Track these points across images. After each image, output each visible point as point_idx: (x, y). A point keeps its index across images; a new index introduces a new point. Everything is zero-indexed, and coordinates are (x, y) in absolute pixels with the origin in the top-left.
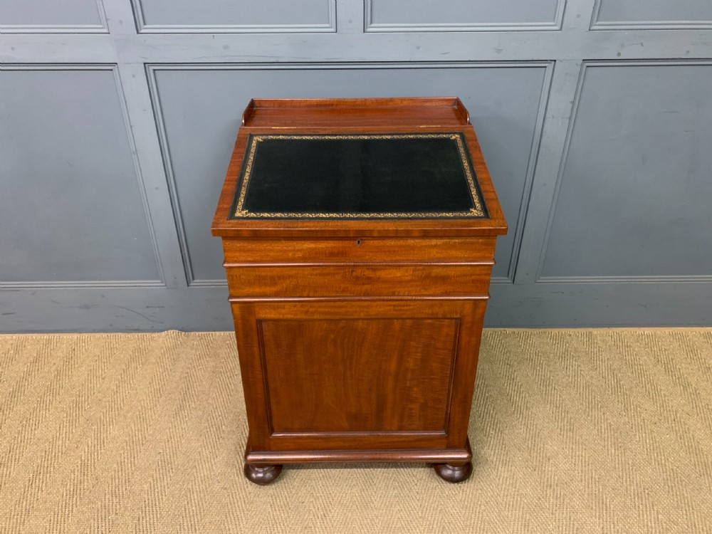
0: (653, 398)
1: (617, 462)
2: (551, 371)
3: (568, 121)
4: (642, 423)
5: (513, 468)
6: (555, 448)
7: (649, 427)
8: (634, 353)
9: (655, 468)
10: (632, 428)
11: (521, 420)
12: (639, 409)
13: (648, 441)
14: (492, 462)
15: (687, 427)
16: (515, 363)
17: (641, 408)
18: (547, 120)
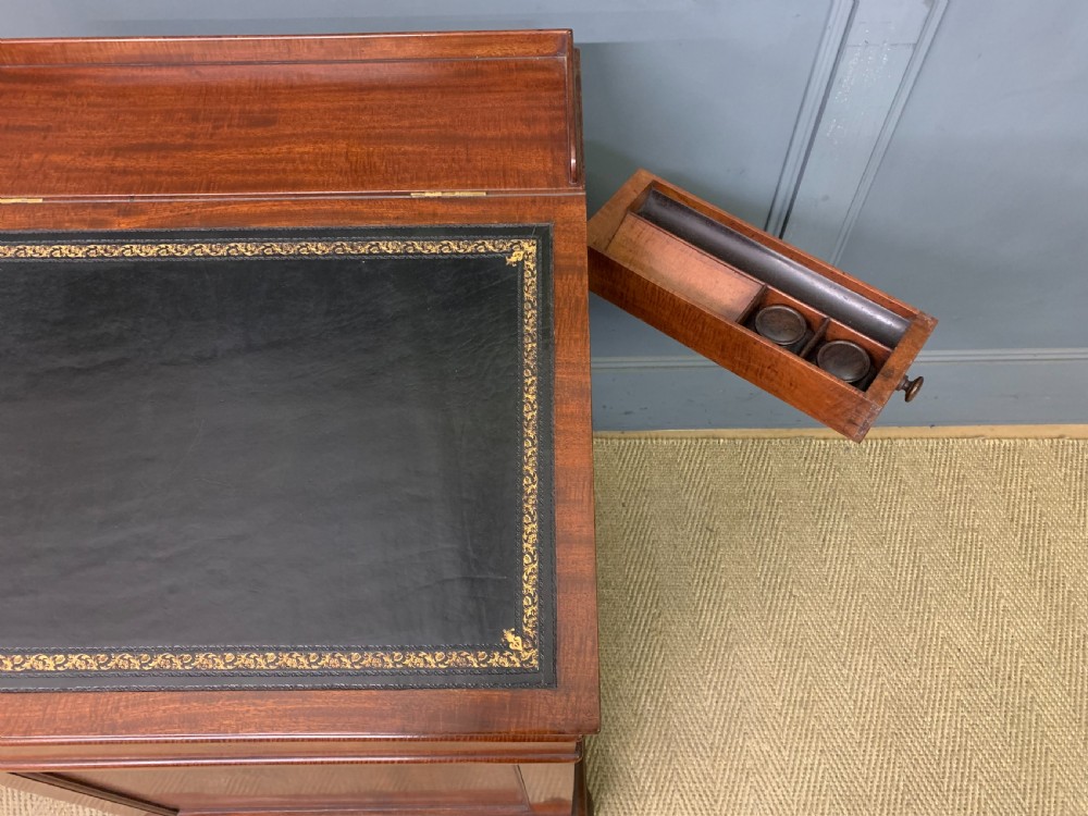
0: (980, 619)
1: (876, 783)
2: (792, 548)
3: (910, 50)
4: (945, 686)
5: (677, 796)
6: (766, 747)
7: (958, 693)
8: (970, 496)
9: (947, 800)
10: (922, 697)
11: (709, 676)
12: (946, 647)
13: (946, 731)
14: (639, 782)
15: (1031, 692)
16: (724, 527)
17: (950, 646)
18: (848, 51)
